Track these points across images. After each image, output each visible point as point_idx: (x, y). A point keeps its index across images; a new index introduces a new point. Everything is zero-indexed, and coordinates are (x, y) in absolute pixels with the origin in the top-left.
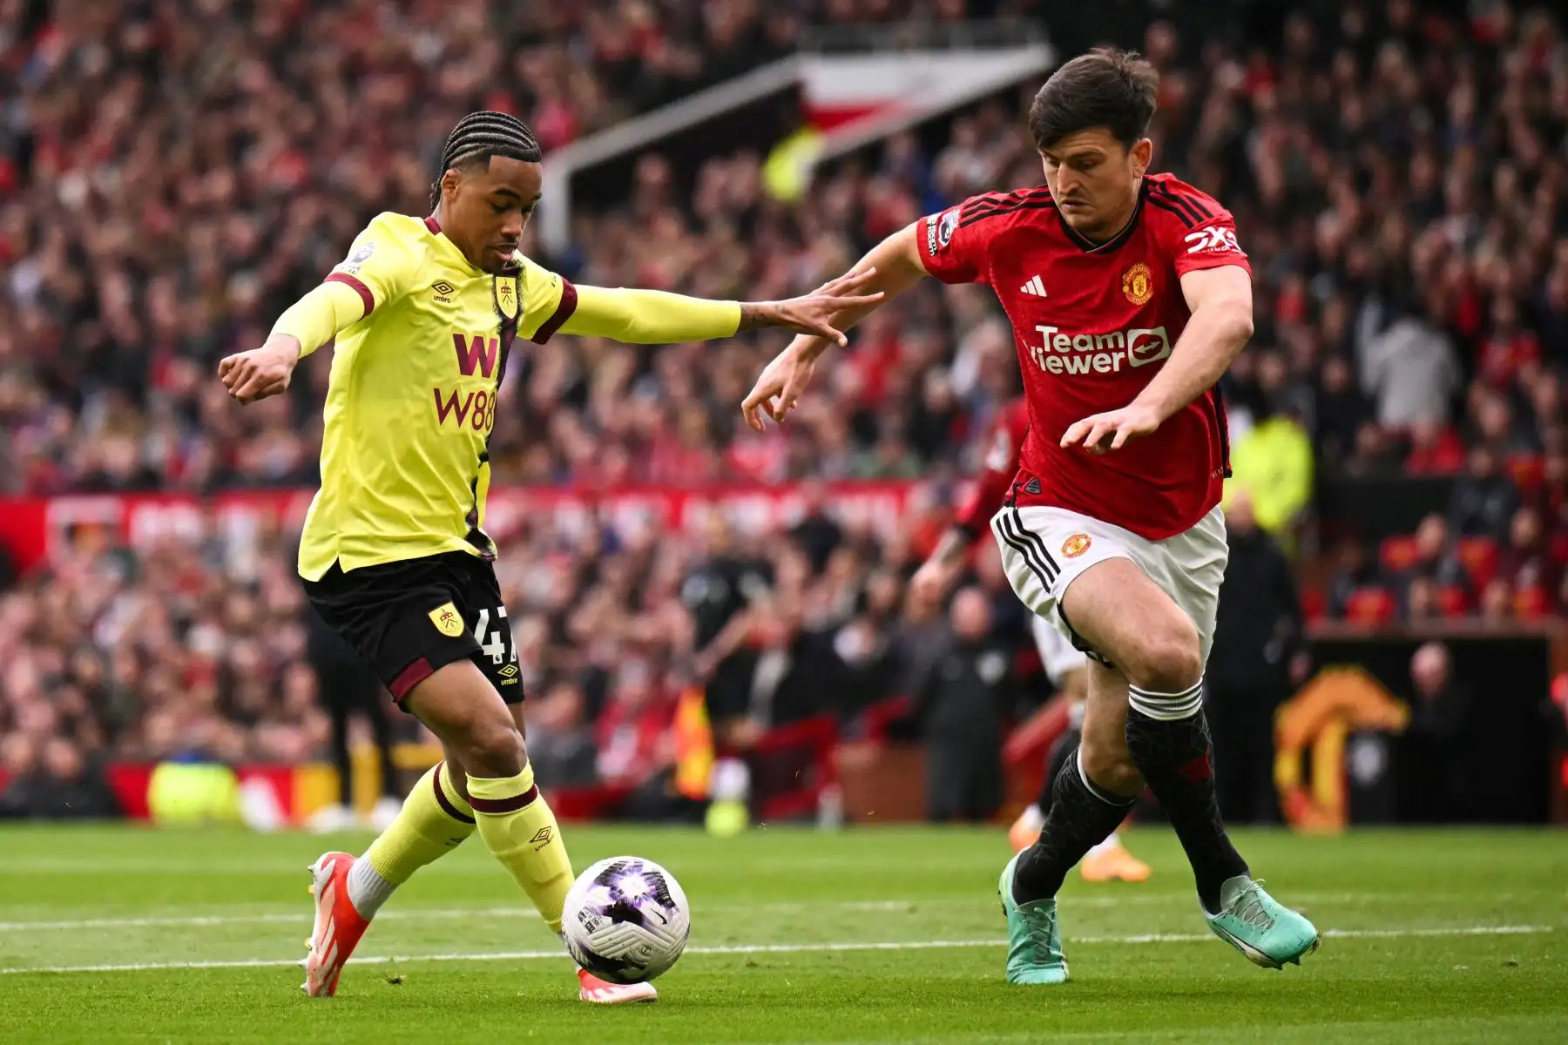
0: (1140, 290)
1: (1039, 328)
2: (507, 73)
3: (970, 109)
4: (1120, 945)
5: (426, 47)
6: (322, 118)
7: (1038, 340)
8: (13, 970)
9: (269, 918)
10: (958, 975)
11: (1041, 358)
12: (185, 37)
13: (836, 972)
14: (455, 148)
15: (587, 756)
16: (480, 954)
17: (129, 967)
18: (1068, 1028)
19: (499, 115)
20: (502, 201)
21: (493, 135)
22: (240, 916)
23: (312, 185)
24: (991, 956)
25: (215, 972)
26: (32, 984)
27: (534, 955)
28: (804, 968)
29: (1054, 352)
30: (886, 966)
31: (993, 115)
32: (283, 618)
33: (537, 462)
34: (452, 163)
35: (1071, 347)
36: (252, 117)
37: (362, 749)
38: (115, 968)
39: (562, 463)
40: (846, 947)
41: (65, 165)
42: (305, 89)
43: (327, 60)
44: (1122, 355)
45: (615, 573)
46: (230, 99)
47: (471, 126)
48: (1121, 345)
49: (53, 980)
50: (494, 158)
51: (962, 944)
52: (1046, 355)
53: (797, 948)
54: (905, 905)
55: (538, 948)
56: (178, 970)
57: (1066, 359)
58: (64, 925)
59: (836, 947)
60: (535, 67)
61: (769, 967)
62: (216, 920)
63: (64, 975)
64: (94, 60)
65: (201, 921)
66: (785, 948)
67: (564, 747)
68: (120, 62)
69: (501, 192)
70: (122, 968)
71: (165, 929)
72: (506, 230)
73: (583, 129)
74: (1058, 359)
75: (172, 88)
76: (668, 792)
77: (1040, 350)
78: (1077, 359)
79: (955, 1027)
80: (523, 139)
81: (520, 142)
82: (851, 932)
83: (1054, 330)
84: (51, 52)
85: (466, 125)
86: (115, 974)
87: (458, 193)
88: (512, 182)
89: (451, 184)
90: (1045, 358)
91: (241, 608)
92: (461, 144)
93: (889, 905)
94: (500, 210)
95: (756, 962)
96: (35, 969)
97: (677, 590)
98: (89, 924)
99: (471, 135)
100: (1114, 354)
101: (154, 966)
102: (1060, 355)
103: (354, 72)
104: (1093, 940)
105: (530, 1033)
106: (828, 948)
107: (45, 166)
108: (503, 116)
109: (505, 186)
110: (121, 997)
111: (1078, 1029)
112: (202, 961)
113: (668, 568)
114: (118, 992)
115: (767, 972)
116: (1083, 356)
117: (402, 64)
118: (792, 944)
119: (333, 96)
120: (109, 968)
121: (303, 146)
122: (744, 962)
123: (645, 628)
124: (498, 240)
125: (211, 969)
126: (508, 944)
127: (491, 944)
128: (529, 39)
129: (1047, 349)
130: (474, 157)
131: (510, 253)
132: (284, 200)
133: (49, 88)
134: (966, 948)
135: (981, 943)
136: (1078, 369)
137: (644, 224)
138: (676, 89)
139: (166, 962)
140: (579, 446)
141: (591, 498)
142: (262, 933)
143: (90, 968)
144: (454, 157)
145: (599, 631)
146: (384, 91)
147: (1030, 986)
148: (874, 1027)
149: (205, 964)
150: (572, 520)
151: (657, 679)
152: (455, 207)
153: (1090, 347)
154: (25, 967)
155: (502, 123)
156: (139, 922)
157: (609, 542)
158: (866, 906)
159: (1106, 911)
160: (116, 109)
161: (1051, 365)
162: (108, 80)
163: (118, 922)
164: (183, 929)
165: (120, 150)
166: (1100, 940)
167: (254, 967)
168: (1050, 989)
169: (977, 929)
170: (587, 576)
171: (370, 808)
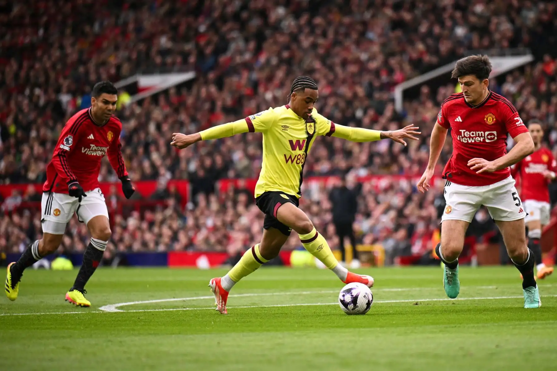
0: (490, 120)
1: (460, 130)
2: (386, 62)
3: (510, 72)
4: (553, 297)
5: (364, 56)
6: (336, 76)
7: (460, 134)
8: (254, 307)
9: (323, 292)
10: (509, 306)
11: (461, 138)
12: (299, 54)
13: (476, 305)
14: (295, 86)
15: (408, 248)
16: (380, 301)
17: (285, 305)
18: (539, 320)
19: (306, 77)
20: (308, 100)
21: (305, 83)
22: (316, 291)
23: (334, 94)
24: (518, 301)
25: (309, 307)
26: (259, 310)
27: (395, 301)
28: (468, 305)
29: (465, 137)
30: (490, 304)
31: (517, 74)
32: (327, 211)
33: (395, 168)
34: (294, 90)
35: (470, 135)
36: (317, 76)
37: (348, 246)
38: (282, 306)
39: (401, 168)
40: (479, 298)
41: (266, 89)
42: (331, 68)
43: (337, 60)
44: (483, 138)
45: (416, 198)
46: (311, 71)
47: (299, 80)
48: (483, 136)
49: (265, 309)
50: (306, 89)
51: (510, 297)
52: (462, 138)
53: (465, 299)
54: (495, 287)
55: (396, 299)
56: (299, 306)
57: (468, 139)
58: (268, 294)
59: (476, 298)
60: (393, 62)
61: (458, 304)
62: (308, 293)
63: (268, 307)
64: (274, 61)
65: (305, 293)
66: (462, 299)
67: (402, 245)
68: (281, 61)
69: (308, 98)
70: (284, 306)
71: (295, 295)
72: (309, 108)
73: (406, 79)
74: (466, 139)
75: (295, 68)
76: (431, 257)
77: (461, 136)
78: (471, 139)
79: (509, 320)
80: (313, 84)
81: (313, 85)
82: (480, 294)
83: (465, 131)
84: (262, 59)
85: (298, 80)
86: (282, 307)
87: (296, 98)
88: (311, 95)
89: (294, 96)
90: (462, 139)
91: (315, 209)
92: (297, 85)
93: (491, 287)
94: (307, 103)
95: (454, 303)
96: (260, 306)
97: (433, 203)
98: (275, 294)
99: (300, 83)
100: (481, 138)
101: (292, 305)
102: (466, 137)
103: (344, 63)
104: (545, 296)
105: (394, 322)
106: (474, 299)
107: (261, 89)
108: (307, 77)
109: (309, 96)
110: (283, 313)
111: (542, 320)
112: (305, 304)
113: (430, 197)
114: (282, 312)
115: (458, 305)
116: (473, 138)
117: (358, 61)
118: (464, 298)
119: (339, 70)
120: (280, 306)
121: (331, 83)
122: (452, 303)
123: (424, 213)
124: (307, 110)
125: (308, 306)
126: (388, 298)
127: (383, 298)
128: (392, 54)
129: (463, 136)
130: (301, 89)
131: (310, 114)
132: (325, 98)
133: (262, 69)
134: (511, 299)
135: (515, 297)
136: (471, 141)
137: (423, 104)
138: (432, 67)
139: (295, 304)
140: (406, 164)
141: (409, 178)
142: (321, 296)
143: (275, 306)
144: (295, 89)
145: (412, 214)
146: (353, 68)
147: (529, 309)
148: (487, 320)
149: (306, 304)
150: (404, 184)
151: (427, 226)
152: (295, 102)
153: (474, 135)
154: (257, 306)
155: (307, 79)
156: (288, 293)
157: (414, 190)
158: (484, 287)
159: (549, 288)
160: (280, 74)
161: (464, 141)
162: (278, 67)
163: (282, 293)
164: (300, 295)
165: (281, 85)
166: (547, 296)
167: (319, 305)
168: (534, 309)
169: (514, 293)
170: (408, 199)
171: (350, 262)
